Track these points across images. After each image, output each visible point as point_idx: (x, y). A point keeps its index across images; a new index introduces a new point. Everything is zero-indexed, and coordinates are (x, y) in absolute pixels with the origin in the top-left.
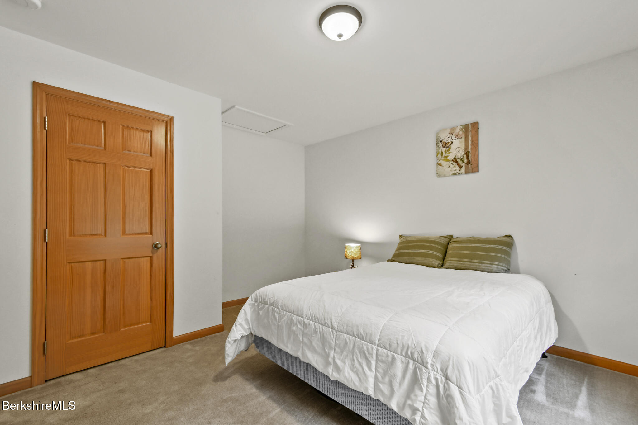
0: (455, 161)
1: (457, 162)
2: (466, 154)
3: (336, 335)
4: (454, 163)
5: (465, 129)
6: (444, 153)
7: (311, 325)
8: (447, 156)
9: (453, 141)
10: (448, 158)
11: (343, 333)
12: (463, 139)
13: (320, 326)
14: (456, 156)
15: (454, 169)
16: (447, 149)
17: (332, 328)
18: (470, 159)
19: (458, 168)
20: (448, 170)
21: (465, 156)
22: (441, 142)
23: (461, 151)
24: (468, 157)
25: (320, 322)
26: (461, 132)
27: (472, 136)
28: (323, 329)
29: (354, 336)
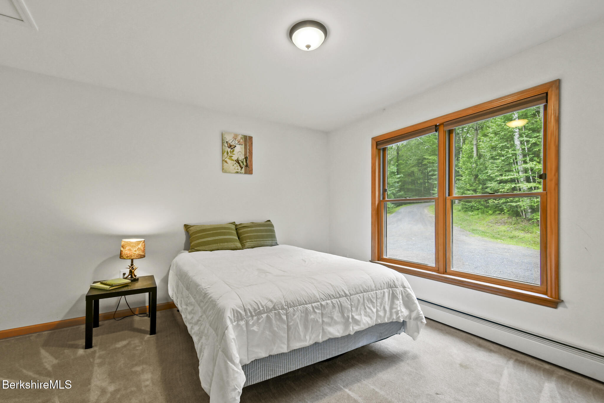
0: (238, 161)
1: (239, 163)
2: (245, 158)
3: (350, 299)
4: (237, 163)
5: (244, 139)
6: (229, 153)
7: (329, 304)
8: (232, 156)
9: (236, 145)
10: (233, 158)
11: (354, 295)
12: (243, 146)
13: (336, 300)
14: (238, 158)
15: (237, 168)
16: (232, 150)
17: (346, 295)
18: (248, 163)
19: (240, 168)
20: (232, 168)
21: (245, 160)
22: (227, 142)
23: (242, 155)
24: (246, 161)
25: (335, 297)
26: (242, 140)
27: (249, 146)
28: (340, 301)
29: (362, 292)
